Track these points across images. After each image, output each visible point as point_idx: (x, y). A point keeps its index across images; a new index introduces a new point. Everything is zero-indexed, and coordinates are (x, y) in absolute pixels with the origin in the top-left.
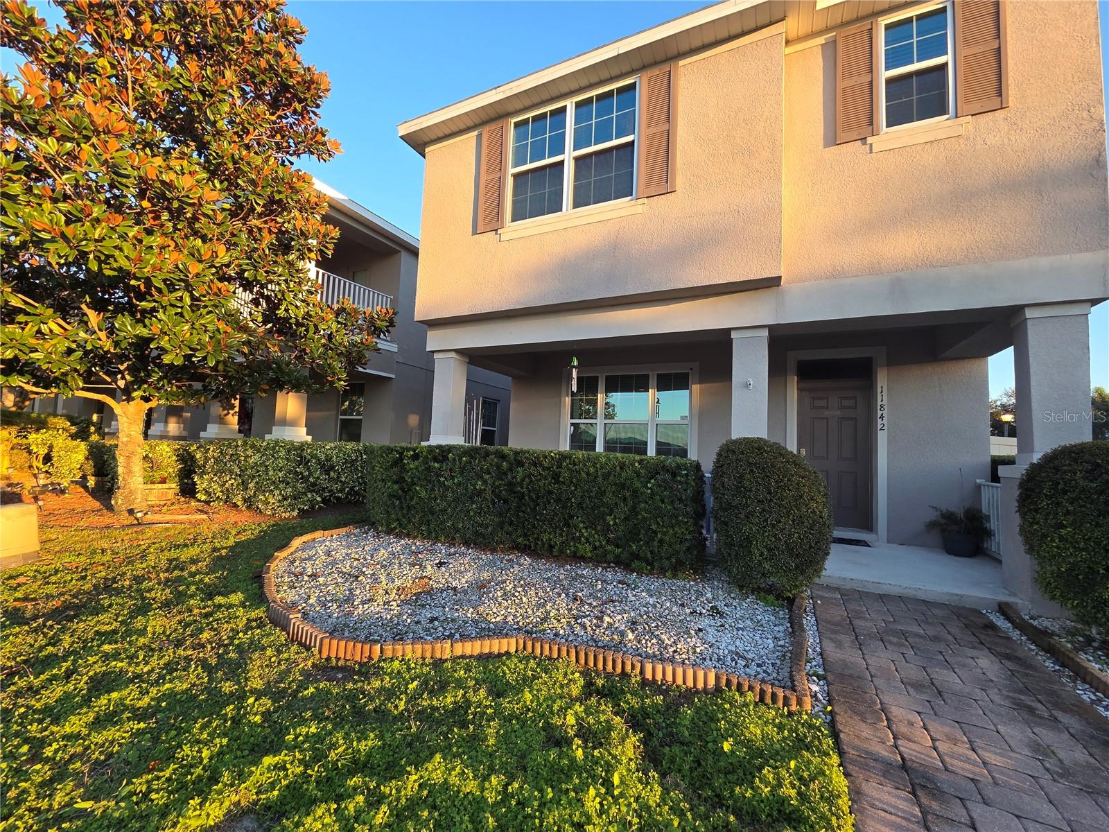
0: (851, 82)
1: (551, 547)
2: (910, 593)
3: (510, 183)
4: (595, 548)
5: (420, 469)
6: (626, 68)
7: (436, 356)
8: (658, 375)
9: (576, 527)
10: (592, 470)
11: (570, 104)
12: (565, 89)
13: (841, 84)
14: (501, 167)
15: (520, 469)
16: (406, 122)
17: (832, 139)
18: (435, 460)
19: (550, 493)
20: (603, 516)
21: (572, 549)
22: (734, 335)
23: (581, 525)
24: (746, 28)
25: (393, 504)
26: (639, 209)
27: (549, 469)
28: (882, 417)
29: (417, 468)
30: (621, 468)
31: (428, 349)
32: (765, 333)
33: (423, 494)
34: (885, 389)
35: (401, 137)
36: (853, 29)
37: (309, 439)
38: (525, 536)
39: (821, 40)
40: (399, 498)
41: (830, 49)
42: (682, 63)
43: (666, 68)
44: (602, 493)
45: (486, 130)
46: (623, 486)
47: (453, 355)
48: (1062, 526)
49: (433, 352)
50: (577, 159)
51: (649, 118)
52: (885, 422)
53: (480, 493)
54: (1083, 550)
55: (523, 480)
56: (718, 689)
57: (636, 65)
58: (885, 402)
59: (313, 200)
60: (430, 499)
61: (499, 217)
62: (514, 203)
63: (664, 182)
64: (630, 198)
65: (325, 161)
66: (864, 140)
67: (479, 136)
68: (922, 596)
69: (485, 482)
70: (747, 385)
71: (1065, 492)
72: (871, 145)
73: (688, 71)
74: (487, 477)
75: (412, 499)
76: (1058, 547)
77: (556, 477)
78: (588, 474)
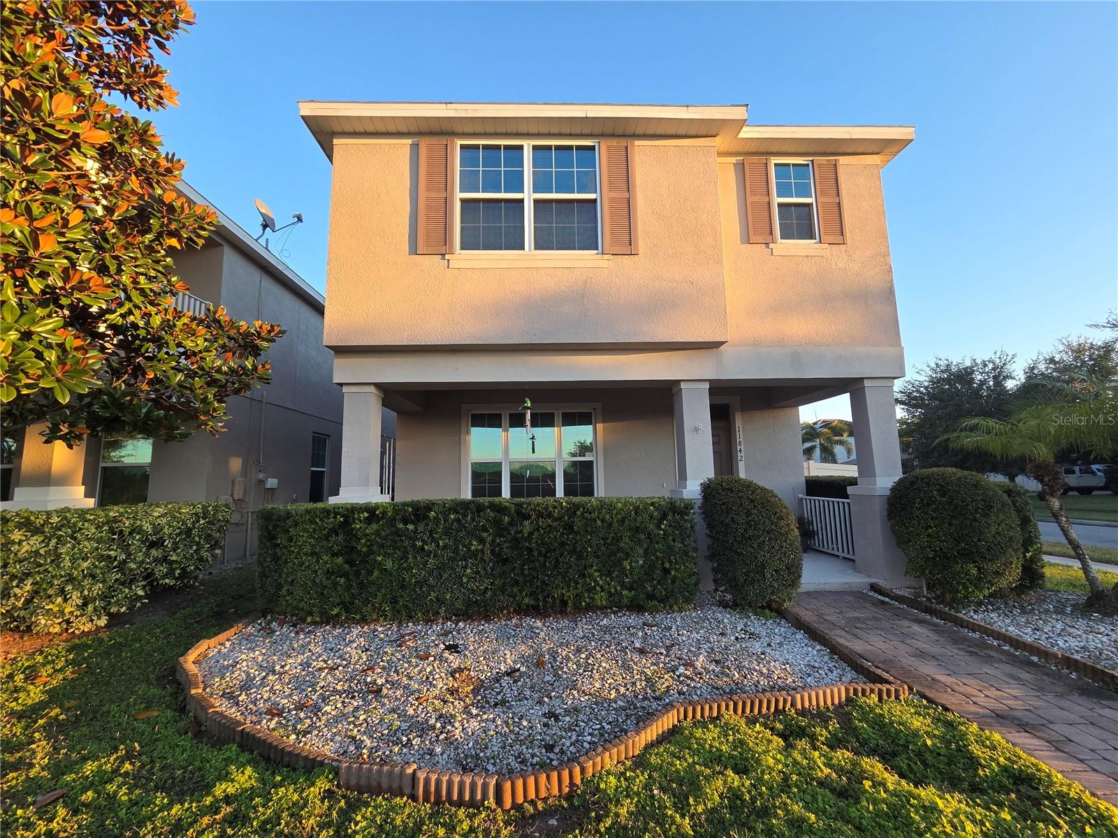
0: (756, 199)
1: (564, 603)
2: (821, 587)
3: (458, 205)
4: (611, 595)
5: (383, 534)
6: (587, 130)
7: (345, 389)
8: (563, 413)
9: (590, 576)
10: (608, 517)
11: (528, 145)
12: (523, 129)
13: (750, 199)
14: (446, 186)
15: (526, 523)
16: (312, 101)
17: (747, 240)
18: (405, 521)
19: (563, 544)
20: (620, 561)
21: (587, 600)
22: (683, 385)
23: (596, 574)
24: (690, 133)
25: (335, 584)
26: (605, 264)
27: (559, 519)
28: (740, 451)
29: (377, 533)
30: (636, 513)
31: (335, 381)
32: (707, 386)
33: (389, 564)
34: (741, 429)
35: (304, 118)
36: (755, 159)
37: (91, 503)
38: (532, 594)
39: (733, 160)
40: (346, 575)
41: (740, 167)
42: (637, 143)
43: (623, 142)
44: (618, 539)
45: (424, 143)
46: (637, 530)
47: (372, 389)
48: (930, 527)
49: (341, 385)
50: (536, 202)
51: (610, 183)
52: (742, 454)
53: (474, 555)
54: (944, 541)
55: (531, 534)
56: (849, 700)
57: (597, 131)
58: (741, 439)
59: (164, 163)
60: (400, 568)
61: (446, 240)
62: (462, 229)
63: (627, 244)
64: (596, 251)
65: (148, 109)
66: (767, 244)
67: (415, 148)
68: (828, 588)
69: (482, 541)
70: (696, 430)
71: (929, 505)
72: (772, 249)
73: (643, 153)
74: (485, 535)
75: (370, 573)
76: (927, 542)
77: (569, 528)
78: (603, 521)
